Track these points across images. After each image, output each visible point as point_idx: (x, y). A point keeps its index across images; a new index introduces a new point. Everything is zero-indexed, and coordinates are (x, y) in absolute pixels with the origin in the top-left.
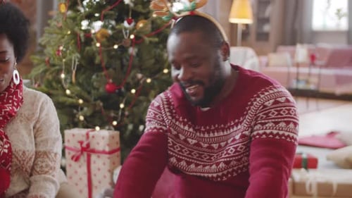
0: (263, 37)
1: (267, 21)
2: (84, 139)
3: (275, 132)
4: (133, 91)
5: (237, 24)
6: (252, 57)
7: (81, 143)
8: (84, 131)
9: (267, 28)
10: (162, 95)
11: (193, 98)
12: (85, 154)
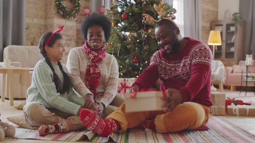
0: (230, 55)
1: (232, 45)
2: (123, 82)
3: (200, 61)
4: (146, 62)
5: (213, 46)
6: (222, 65)
7: (122, 84)
8: (123, 79)
9: (232, 49)
10: (157, 52)
11: (168, 51)
12: (123, 89)
